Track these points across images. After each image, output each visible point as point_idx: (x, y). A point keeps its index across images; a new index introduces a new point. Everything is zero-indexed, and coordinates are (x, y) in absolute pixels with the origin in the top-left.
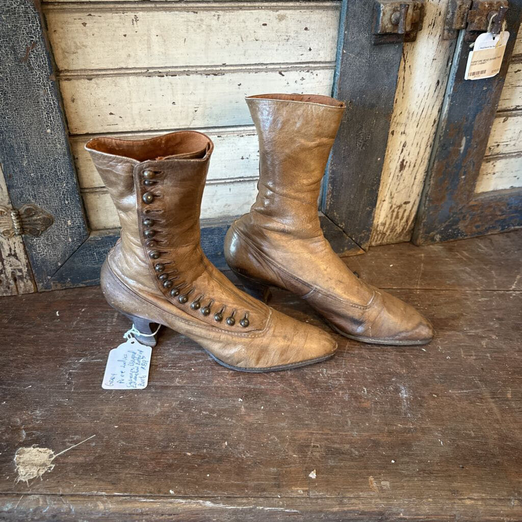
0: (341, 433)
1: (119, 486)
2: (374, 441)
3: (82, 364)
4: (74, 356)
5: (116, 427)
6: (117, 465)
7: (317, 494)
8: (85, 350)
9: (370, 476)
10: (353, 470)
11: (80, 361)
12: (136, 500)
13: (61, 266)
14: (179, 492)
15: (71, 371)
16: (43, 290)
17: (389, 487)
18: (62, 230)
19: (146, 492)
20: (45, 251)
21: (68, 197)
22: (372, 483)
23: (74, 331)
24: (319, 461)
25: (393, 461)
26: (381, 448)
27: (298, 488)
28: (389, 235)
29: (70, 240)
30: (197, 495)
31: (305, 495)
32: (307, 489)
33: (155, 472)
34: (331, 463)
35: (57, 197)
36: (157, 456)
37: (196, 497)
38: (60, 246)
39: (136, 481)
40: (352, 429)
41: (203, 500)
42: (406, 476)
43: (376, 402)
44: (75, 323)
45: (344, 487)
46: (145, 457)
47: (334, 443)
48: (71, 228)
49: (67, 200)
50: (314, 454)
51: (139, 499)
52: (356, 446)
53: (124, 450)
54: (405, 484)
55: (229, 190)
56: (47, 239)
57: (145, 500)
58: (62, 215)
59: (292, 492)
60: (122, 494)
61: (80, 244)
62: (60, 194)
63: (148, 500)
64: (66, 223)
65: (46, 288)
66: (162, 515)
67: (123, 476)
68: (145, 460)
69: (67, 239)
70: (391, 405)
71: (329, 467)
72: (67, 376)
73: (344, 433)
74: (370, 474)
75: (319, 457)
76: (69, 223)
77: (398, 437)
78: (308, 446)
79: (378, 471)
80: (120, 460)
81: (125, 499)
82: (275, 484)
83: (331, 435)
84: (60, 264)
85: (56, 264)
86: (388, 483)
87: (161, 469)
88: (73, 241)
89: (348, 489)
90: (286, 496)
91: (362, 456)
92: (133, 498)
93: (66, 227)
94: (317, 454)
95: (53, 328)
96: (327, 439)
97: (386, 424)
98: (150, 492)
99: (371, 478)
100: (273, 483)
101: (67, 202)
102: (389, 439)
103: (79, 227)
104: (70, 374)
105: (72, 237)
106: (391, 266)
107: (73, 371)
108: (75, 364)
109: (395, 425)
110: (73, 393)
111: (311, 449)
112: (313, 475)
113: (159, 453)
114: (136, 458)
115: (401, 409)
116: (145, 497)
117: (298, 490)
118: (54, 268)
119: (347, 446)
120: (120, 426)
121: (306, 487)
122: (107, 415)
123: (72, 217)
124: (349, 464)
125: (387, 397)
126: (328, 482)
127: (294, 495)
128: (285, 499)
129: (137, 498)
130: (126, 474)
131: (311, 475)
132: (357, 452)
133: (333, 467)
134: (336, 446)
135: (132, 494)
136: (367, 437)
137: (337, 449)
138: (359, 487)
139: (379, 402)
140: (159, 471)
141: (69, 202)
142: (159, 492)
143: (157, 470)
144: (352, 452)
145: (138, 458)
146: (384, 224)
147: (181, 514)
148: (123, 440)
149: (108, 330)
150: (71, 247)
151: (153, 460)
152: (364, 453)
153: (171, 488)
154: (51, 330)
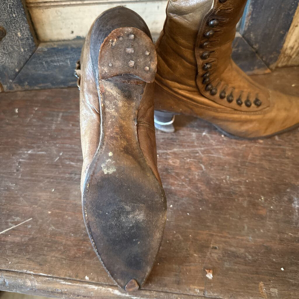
0: (237, 237)
1: (45, 267)
2: (266, 248)
3: (30, 155)
4: (25, 148)
5: (50, 212)
6: (46, 248)
7: (212, 294)
8: (34, 143)
9: (260, 281)
10: (245, 274)
11: (29, 152)
12: (57, 282)
13: (19, 72)
14: (93, 279)
15: (21, 160)
16: (8, 91)
17: (277, 294)
18: (14, 41)
19: (66, 275)
20: (4, 59)
21: (14, 11)
22: (262, 289)
23: (27, 126)
24: (217, 262)
25: (282, 269)
26: (272, 255)
27: (196, 287)
28: (294, 58)
29: (22, 50)
30: (107, 284)
31: (202, 294)
32: (203, 288)
33: (75, 257)
34: (227, 265)
35: (5, 10)
36: (79, 243)
37: (106, 285)
38: (15, 55)
39: (59, 264)
40: (248, 235)
41: (112, 288)
42: (293, 285)
43: (271, 211)
44: (29, 119)
45: (237, 290)
46: (69, 243)
47: (231, 246)
48: (22, 40)
49: (14, 13)
50: (213, 255)
51: (59, 281)
52: (250, 251)
53: (54, 234)
54: (292, 293)
55: (157, 8)
56: (4, 49)
57: (64, 283)
58: (12, 27)
59: (190, 290)
60: (46, 275)
61: (30, 54)
62: (7, 7)
63: (67, 283)
64: (16, 35)
65: (10, 89)
66: (78, 296)
67: (49, 258)
68: (69, 246)
69: (20, 49)
70: (284, 214)
71: (224, 269)
72: (17, 164)
73: (240, 238)
74: (260, 280)
75: (216, 258)
76: (19, 34)
77: (288, 246)
78: (208, 247)
79: (268, 277)
80: (49, 243)
81: (49, 280)
82: (176, 281)
83: (229, 238)
84: (17, 70)
85: (14, 70)
86: (276, 291)
87: (81, 255)
88: (25, 51)
89: (239, 292)
90: (184, 293)
91: (255, 261)
92: (54, 280)
93: (17, 38)
94: (215, 256)
95: (12, 122)
96: (225, 242)
97: (279, 232)
98: (69, 276)
99: (261, 284)
100: (174, 279)
101: (14, 16)
102: (280, 246)
103: (28, 39)
104: (20, 163)
105: (23, 48)
106: (293, 85)
107: (23, 160)
108: (24, 154)
109: (286, 234)
110: (20, 179)
111: (210, 250)
112: (210, 276)
113: (81, 240)
114: (61, 243)
115: (293, 218)
116: (64, 279)
117: (195, 288)
118: (13, 73)
119: (242, 250)
120: (52, 212)
121: (203, 287)
122: (43, 201)
123: (21, 30)
124: (242, 267)
125: (281, 206)
126: (223, 284)
127: (191, 293)
128: (183, 296)
129: (58, 280)
130: (52, 257)
131: (207, 276)
132: (250, 257)
133: (228, 270)
134: (233, 249)
135: (55, 276)
136: (261, 243)
137: (233, 252)
138: (250, 291)
139: (274, 211)
140: (79, 257)
141: (16, 16)
142: (77, 276)
143: (77, 256)
144: (246, 257)
145: (64, 243)
146: (292, 48)
147: (93, 297)
148: (54, 225)
149: (53, 127)
150: (24, 56)
151: (75, 246)
152: (256, 258)
153: (87, 274)
154: (10, 124)
